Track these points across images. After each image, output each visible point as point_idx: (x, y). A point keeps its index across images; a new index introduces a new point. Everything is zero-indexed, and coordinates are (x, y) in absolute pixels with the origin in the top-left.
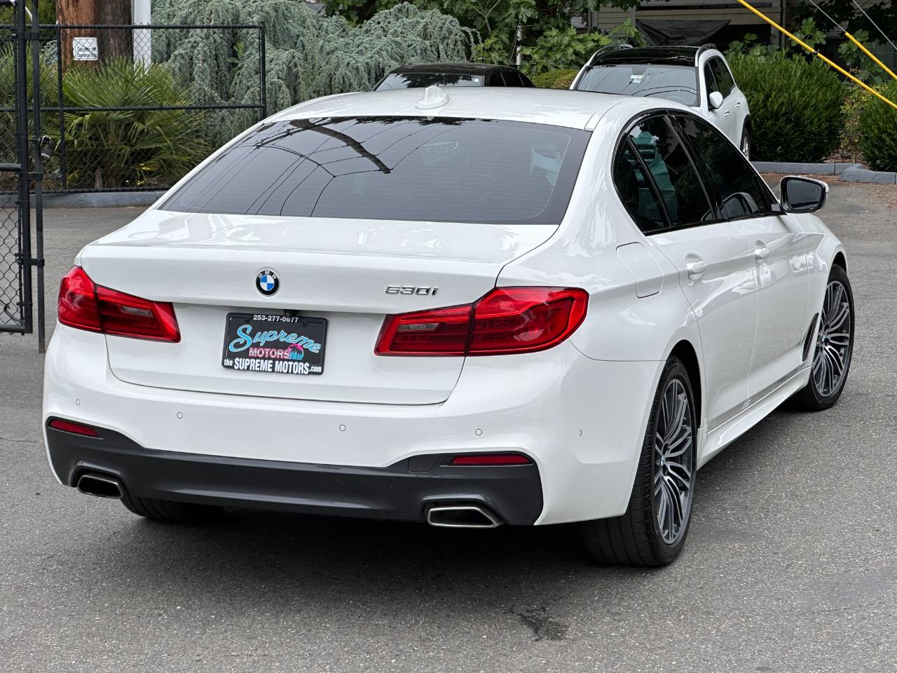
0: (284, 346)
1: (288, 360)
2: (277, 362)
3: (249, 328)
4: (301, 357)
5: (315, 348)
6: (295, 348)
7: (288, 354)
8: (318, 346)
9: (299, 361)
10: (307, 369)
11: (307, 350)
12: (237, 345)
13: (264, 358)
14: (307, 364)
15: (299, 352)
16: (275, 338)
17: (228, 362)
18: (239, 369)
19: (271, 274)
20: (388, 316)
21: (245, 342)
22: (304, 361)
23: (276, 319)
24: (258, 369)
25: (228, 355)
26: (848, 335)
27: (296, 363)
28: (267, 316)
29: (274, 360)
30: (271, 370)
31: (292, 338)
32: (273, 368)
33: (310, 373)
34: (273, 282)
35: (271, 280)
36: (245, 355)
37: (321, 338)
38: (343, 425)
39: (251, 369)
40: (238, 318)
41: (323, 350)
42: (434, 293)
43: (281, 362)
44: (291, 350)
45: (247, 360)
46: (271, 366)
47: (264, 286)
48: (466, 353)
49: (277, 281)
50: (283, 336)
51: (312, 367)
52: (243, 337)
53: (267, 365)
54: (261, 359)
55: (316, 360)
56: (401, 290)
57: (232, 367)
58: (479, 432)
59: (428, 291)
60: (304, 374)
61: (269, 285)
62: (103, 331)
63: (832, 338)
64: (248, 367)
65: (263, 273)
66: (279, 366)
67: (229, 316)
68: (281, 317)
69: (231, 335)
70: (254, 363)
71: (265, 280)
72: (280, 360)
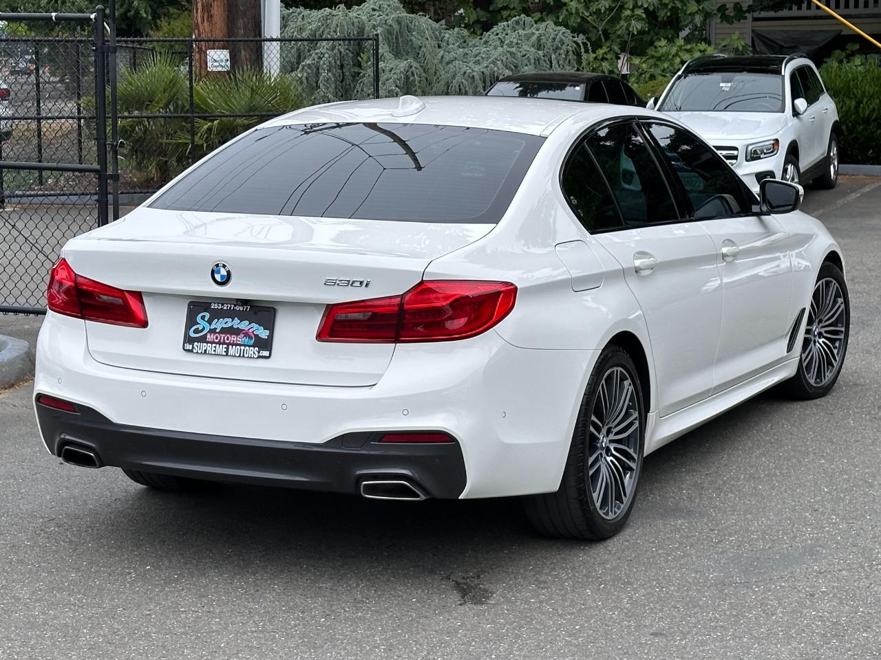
0: (237, 332)
1: (240, 345)
2: (230, 347)
3: (207, 315)
4: (252, 342)
5: (264, 334)
6: (246, 334)
7: (240, 339)
8: (267, 332)
9: (250, 346)
10: (257, 353)
11: (257, 336)
12: (196, 331)
13: (219, 343)
14: (257, 349)
15: (250, 338)
16: (229, 325)
17: (189, 347)
18: (197, 352)
19: (224, 266)
20: (328, 305)
21: (204, 328)
22: (254, 346)
23: (231, 307)
24: (214, 353)
25: (188, 339)
26: (843, 329)
27: (247, 348)
28: (223, 305)
29: (228, 344)
30: (225, 354)
31: (244, 325)
32: (227, 352)
33: (259, 357)
34: (226, 274)
35: (224, 272)
36: (203, 340)
37: (270, 326)
38: (285, 404)
39: (207, 352)
40: (197, 306)
41: (271, 336)
42: (367, 285)
43: (234, 347)
44: (243, 335)
45: (204, 344)
46: (225, 350)
47: (218, 277)
48: (397, 340)
49: (229, 273)
50: (236, 323)
51: (261, 352)
52: (202, 324)
53: (221, 349)
54: (216, 343)
55: (265, 345)
56: (338, 282)
57: (191, 351)
58: (405, 412)
59: (361, 283)
60: (254, 357)
61: (222, 277)
62: (82, 317)
63: (826, 332)
64: (205, 350)
65: (217, 265)
66: (232, 350)
67: (190, 304)
68: (235, 306)
69: (191, 321)
70: (209, 347)
71: (219, 272)
72: (233, 345)
